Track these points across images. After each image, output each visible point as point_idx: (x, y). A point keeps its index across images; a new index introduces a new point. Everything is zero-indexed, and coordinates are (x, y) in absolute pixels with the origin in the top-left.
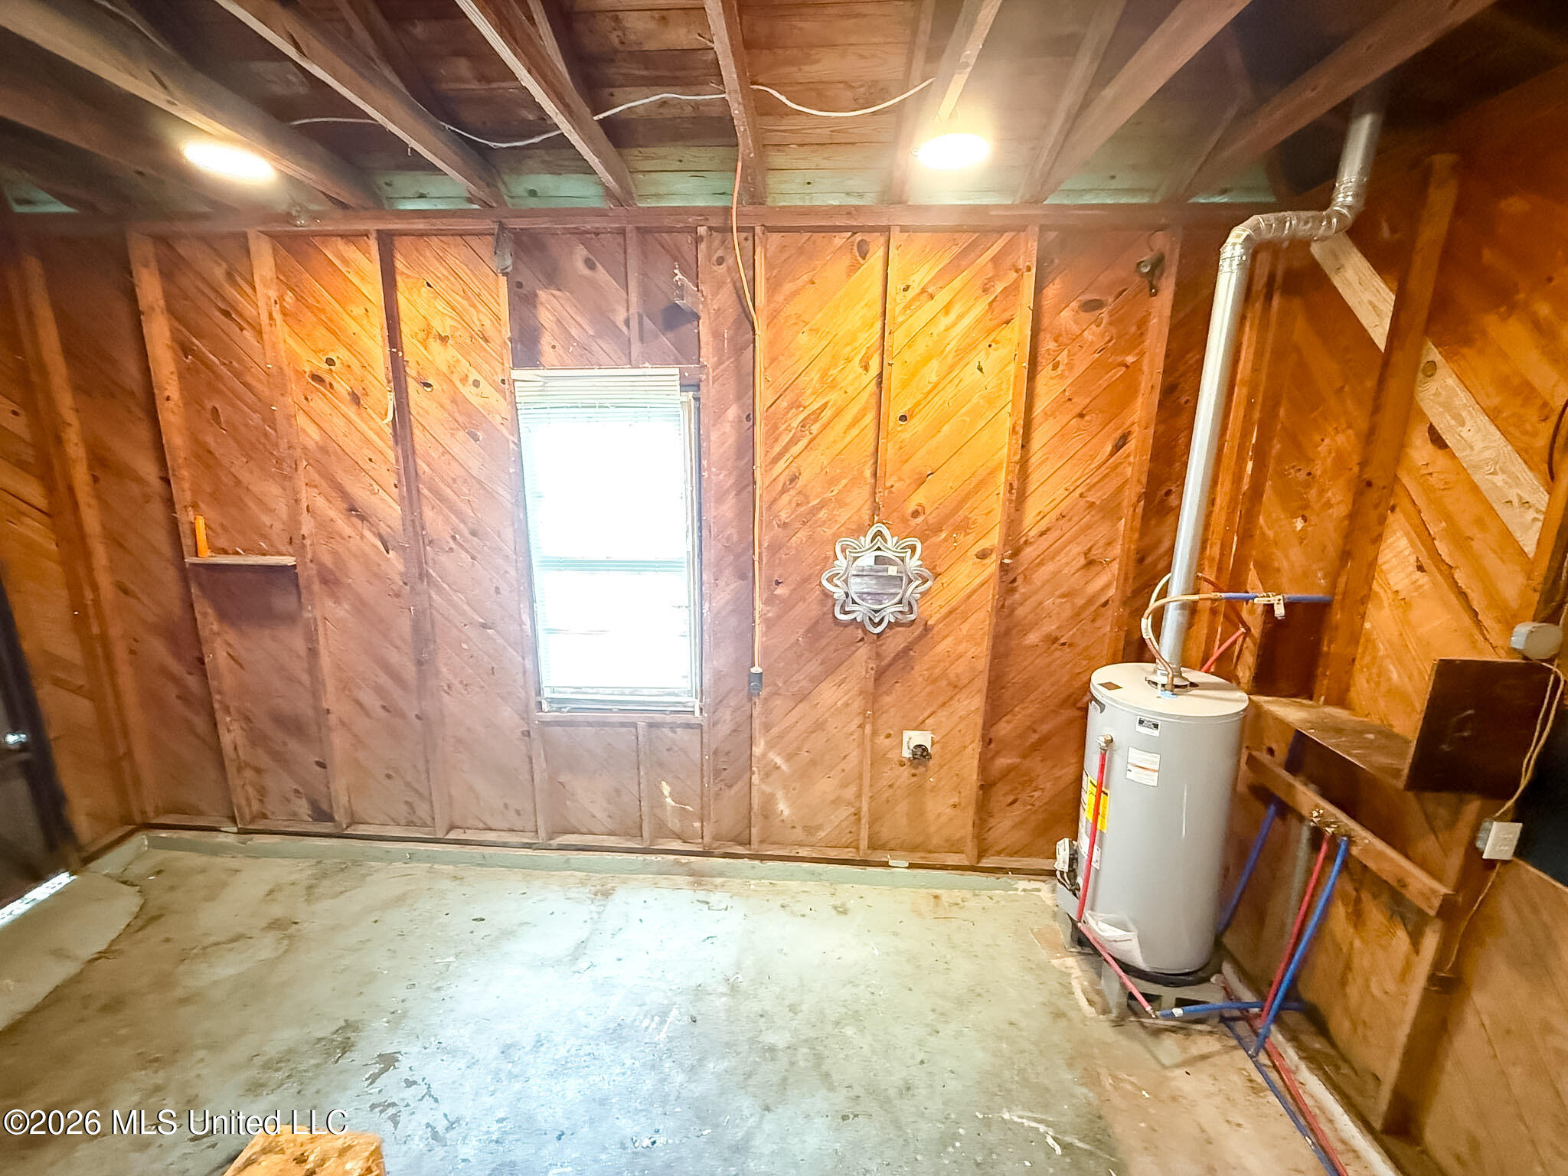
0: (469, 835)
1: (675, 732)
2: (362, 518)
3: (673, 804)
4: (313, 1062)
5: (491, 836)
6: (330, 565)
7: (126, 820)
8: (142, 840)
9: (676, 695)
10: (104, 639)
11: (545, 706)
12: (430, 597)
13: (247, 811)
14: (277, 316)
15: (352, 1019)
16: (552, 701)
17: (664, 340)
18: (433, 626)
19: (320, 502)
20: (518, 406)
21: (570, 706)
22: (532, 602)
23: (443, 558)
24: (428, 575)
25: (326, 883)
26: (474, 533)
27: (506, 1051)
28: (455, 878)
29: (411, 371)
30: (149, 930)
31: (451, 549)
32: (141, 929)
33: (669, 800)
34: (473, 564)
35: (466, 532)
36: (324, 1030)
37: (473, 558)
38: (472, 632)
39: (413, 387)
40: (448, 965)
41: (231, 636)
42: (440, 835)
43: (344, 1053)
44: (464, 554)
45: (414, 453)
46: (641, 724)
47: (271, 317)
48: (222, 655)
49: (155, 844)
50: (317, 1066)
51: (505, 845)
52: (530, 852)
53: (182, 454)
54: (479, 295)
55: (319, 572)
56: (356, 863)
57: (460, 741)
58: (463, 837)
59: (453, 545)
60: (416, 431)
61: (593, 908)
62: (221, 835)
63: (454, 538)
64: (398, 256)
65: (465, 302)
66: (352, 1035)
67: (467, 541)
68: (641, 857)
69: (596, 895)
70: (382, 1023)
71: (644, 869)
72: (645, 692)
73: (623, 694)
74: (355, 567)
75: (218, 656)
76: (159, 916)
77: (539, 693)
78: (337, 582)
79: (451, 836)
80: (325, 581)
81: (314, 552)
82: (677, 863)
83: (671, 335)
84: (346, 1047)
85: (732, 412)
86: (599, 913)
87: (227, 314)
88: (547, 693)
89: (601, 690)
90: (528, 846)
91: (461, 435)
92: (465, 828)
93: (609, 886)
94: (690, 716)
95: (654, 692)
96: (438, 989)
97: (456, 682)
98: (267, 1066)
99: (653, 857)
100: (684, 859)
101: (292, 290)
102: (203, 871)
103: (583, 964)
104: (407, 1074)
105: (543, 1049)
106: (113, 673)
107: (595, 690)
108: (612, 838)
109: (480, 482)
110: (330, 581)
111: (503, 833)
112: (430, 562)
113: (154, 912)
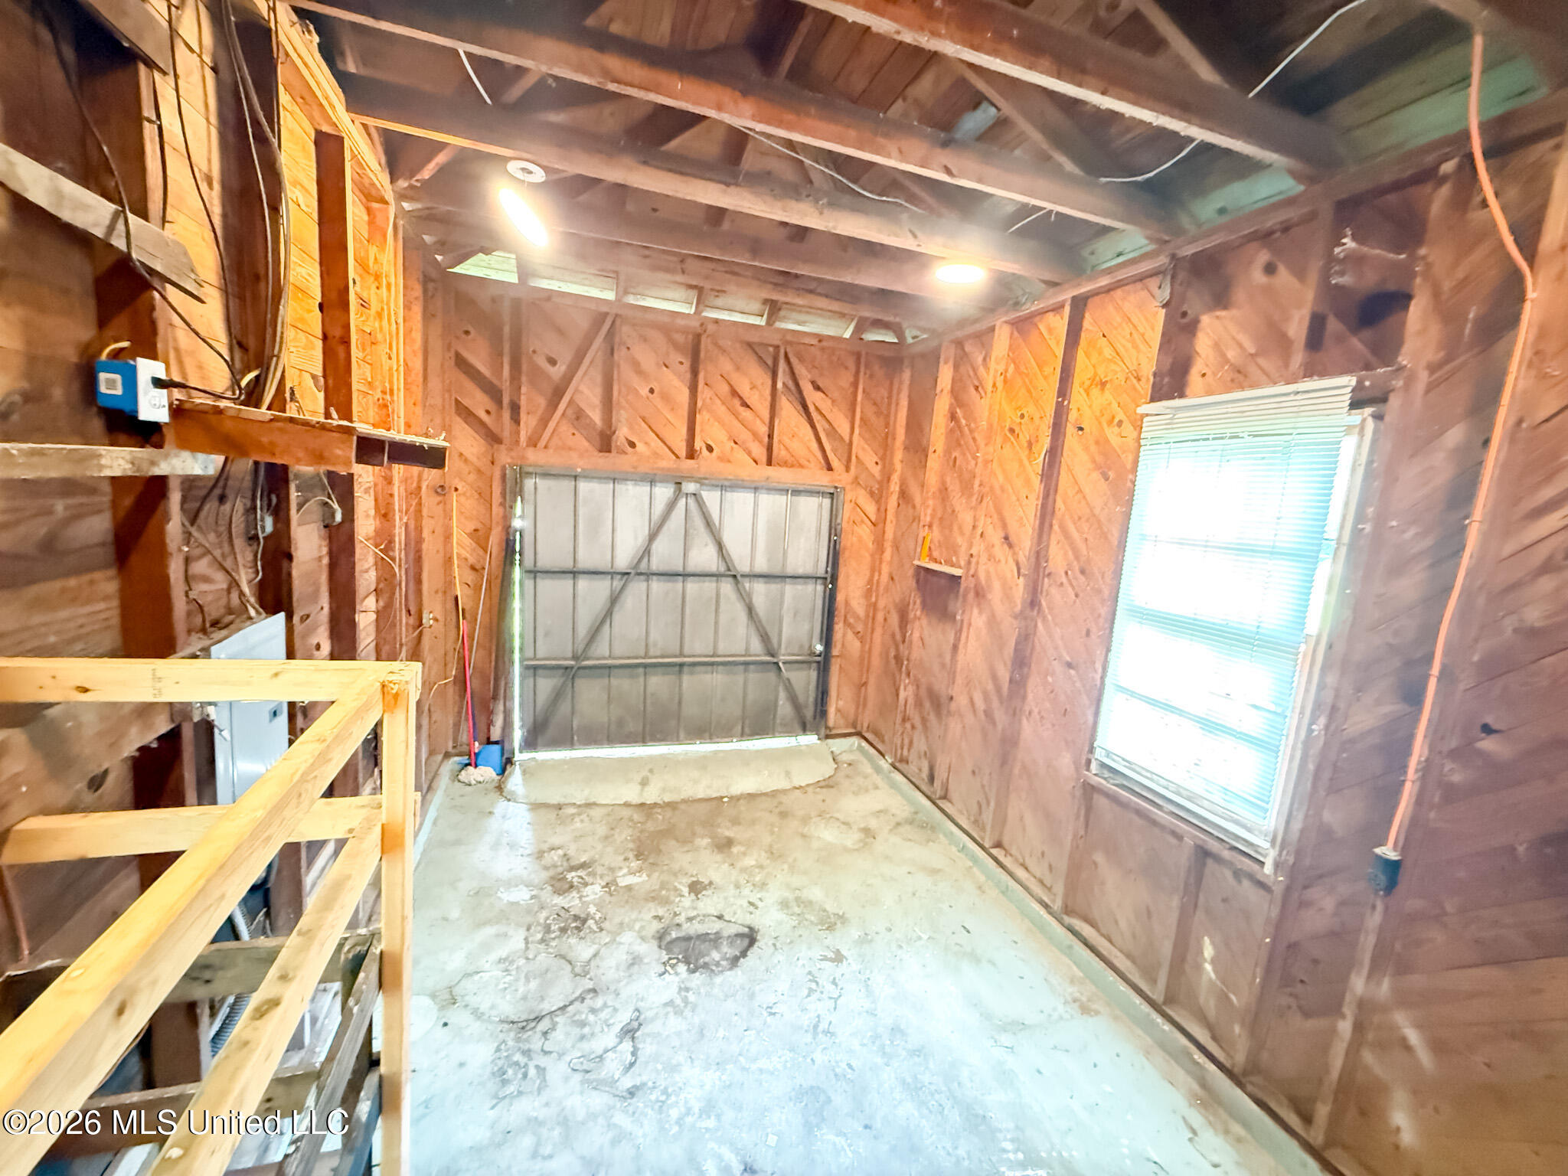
0: (1007, 861)
1: (1240, 882)
2: (1010, 546)
3: (1213, 976)
4: (813, 918)
5: (1021, 873)
6: (983, 582)
7: (854, 726)
8: (855, 741)
9: (1249, 830)
10: (875, 605)
11: (1094, 766)
12: (1036, 626)
13: (899, 752)
14: (1000, 385)
15: (846, 916)
16: (1103, 765)
17: (1356, 343)
18: (1031, 654)
19: (990, 530)
20: (1142, 442)
21: (1120, 781)
22: (1108, 650)
23: (1054, 591)
24: (1040, 605)
25: (908, 827)
26: (1083, 572)
27: (896, 1030)
28: (980, 888)
29: (1073, 416)
30: (824, 790)
31: (1062, 584)
32: (821, 787)
33: (1208, 967)
34: (1075, 602)
35: (1077, 569)
36: (831, 907)
37: (1077, 596)
38: (1058, 667)
39: (1070, 430)
40: (920, 938)
41: (924, 622)
42: (987, 845)
43: (827, 929)
44: (1070, 589)
45: (1056, 491)
46: (1188, 841)
47: (994, 385)
48: (916, 635)
49: (860, 747)
50: (812, 922)
51: (1026, 888)
52: (1043, 912)
53: (932, 490)
54: (1143, 335)
55: (976, 586)
56: (933, 829)
57: (1024, 767)
58: (1001, 858)
59: (1064, 580)
60: (1062, 472)
61: (1061, 1008)
62: (883, 761)
63: (1066, 573)
64: (1087, 315)
65: (1129, 345)
66: (839, 925)
67: (1076, 578)
68: (1146, 1008)
69: (1075, 1001)
70: (855, 933)
71: (1148, 1027)
72: (1206, 804)
73: (1178, 794)
74: (997, 585)
75: (915, 633)
76: (832, 787)
77: (1091, 750)
78: (984, 596)
79: (994, 851)
80: (977, 594)
81: (976, 570)
82: (1190, 1055)
83: (1367, 333)
84: (831, 928)
85: (1455, 435)
86: (1061, 1018)
87: (977, 388)
88: (1099, 754)
89: (1155, 777)
90: (1046, 906)
91: (1096, 475)
92: (1007, 853)
93: (1095, 1006)
94: (1256, 867)
95: (1220, 811)
96: (900, 947)
97: (1036, 710)
98: (797, 899)
99: (1159, 1020)
100: (1199, 1057)
101: (1015, 363)
102: (866, 777)
103: (1006, 1039)
104: (838, 976)
105: (917, 1059)
106: (873, 630)
107: (1149, 775)
108: (1128, 963)
109: (1099, 521)
110: (980, 593)
111: (1032, 879)
112: (1044, 594)
113: (831, 783)
